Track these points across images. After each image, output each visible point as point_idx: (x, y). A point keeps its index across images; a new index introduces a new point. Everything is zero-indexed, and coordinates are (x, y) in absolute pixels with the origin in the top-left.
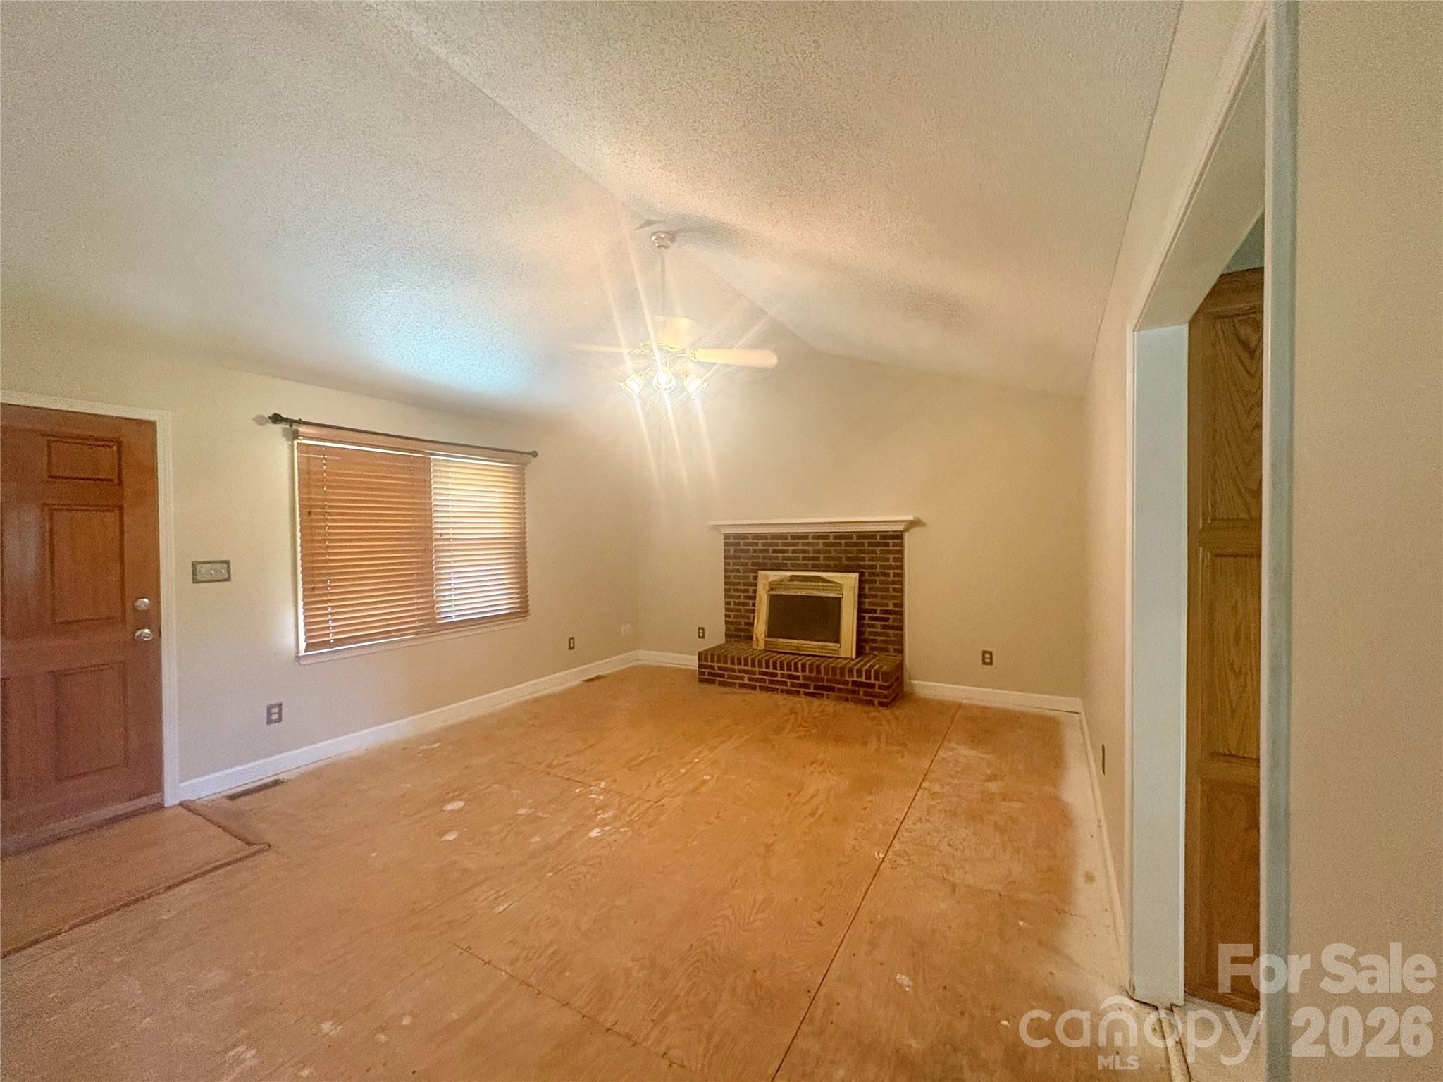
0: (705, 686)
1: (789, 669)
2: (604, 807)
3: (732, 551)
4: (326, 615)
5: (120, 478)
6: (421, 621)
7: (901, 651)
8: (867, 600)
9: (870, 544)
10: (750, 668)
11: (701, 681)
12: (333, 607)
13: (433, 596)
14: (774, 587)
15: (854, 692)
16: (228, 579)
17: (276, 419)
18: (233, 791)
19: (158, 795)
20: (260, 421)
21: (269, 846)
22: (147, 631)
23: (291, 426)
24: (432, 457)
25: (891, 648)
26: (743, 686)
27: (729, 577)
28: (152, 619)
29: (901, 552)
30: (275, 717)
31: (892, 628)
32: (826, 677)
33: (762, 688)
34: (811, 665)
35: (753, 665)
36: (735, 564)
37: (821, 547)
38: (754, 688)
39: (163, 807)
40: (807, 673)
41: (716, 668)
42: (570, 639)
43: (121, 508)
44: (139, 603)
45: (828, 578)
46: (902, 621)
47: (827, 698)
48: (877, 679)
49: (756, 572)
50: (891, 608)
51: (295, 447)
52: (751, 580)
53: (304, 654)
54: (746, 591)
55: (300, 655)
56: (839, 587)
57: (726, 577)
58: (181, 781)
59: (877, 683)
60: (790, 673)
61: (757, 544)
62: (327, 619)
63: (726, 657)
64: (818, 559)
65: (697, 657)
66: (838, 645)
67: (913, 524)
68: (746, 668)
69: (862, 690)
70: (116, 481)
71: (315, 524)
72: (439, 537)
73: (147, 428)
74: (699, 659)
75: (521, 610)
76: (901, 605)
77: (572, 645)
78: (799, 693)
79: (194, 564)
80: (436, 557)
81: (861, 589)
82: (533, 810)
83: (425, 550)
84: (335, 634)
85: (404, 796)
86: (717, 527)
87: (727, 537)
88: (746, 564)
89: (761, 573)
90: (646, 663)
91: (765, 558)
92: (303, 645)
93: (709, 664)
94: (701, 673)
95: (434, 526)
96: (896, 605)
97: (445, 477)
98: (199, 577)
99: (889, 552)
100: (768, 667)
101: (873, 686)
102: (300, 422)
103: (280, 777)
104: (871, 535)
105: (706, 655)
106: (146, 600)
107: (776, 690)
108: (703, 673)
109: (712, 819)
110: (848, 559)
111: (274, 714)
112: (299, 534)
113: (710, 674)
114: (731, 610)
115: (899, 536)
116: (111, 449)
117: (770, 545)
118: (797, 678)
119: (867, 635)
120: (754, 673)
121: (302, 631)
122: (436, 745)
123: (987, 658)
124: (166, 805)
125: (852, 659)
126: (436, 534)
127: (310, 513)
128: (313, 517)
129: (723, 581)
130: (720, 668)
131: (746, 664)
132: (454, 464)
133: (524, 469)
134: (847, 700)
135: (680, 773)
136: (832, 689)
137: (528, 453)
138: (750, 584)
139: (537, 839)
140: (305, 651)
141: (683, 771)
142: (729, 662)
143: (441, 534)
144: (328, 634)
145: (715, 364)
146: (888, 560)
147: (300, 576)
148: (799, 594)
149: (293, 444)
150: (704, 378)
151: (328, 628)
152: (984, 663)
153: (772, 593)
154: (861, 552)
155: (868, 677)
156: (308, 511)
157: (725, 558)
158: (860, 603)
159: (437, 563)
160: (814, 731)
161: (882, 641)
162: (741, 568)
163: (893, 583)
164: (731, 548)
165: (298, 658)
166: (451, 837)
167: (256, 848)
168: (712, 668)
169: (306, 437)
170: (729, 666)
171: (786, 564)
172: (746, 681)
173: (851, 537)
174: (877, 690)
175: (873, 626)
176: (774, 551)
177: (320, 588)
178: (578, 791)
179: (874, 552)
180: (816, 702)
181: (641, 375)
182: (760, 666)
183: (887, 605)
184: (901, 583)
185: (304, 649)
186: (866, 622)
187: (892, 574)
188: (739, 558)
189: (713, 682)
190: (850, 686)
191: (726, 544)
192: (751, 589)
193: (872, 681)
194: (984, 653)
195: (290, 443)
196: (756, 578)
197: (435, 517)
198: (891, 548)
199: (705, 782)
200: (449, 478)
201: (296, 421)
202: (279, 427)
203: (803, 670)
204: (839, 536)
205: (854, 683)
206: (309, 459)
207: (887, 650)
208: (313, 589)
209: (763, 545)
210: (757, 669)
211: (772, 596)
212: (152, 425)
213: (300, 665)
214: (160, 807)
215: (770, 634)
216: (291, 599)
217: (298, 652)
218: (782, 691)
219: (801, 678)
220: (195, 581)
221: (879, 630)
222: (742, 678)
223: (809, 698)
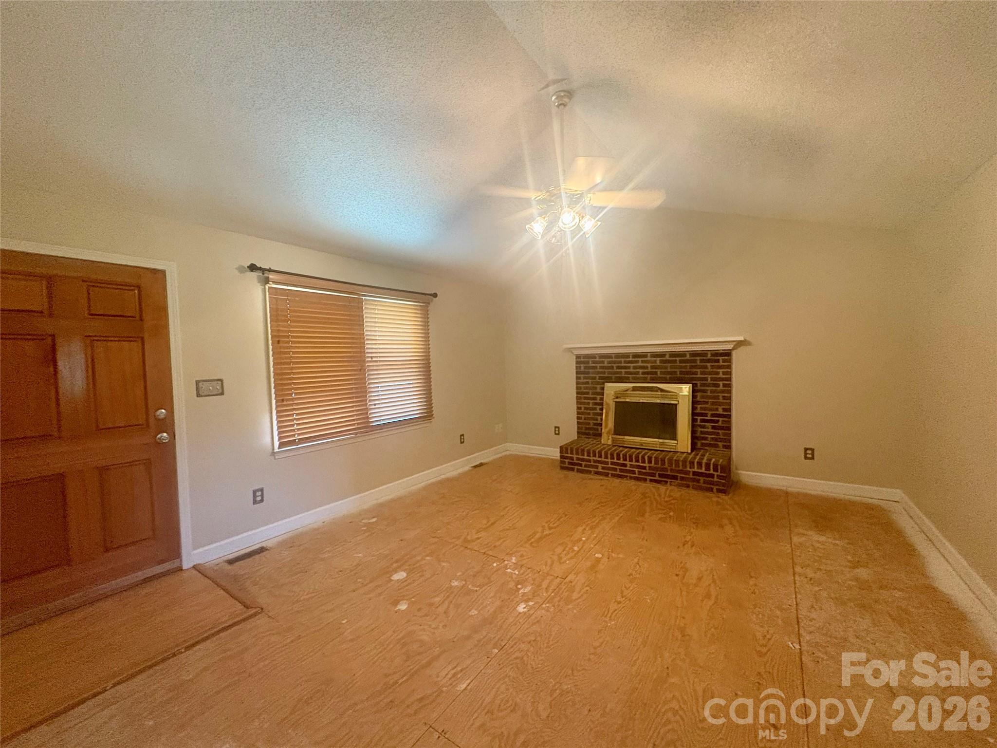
0: (566, 472)
1: (637, 461)
2: (520, 582)
3: (582, 368)
4: (292, 420)
5: (141, 316)
6: (358, 424)
7: (728, 447)
8: (699, 406)
9: (702, 361)
10: (603, 459)
11: (562, 468)
12: (297, 414)
13: (367, 404)
14: (619, 395)
15: (693, 480)
16: (222, 394)
17: (253, 268)
18: (231, 557)
19: (178, 560)
20: (241, 270)
21: (262, 609)
22: (165, 434)
23: (263, 274)
24: (364, 298)
25: (720, 444)
26: (597, 473)
27: (581, 388)
28: (168, 425)
29: (729, 367)
30: (259, 499)
31: (722, 428)
32: (669, 468)
33: (613, 476)
34: (656, 458)
35: (606, 457)
36: (585, 378)
37: (658, 363)
38: (607, 475)
39: (182, 570)
40: (653, 464)
41: (575, 459)
42: (461, 436)
43: (142, 338)
44: (158, 413)
45: (664, 388)
46: (729, 422)
47: (671, 485)
48: (715, 470)
49: (603, 383)
50: (721, 411)
51: (267, 290)
52: (598, 390)
53: (278, 450)
54: (595, 399)
55: (275, 451)
56: (675, 396)
57: (577, 388)
58: (195, 549)
59: (716, 474)
60: (638, 464)
61: (603, 362)
62: (293, 423)
63: (583, 450)
64: (656, 373)
65: (559, 450)
66: (676, 442)
67: (739, 344)
68: (600, 459)
69: (702, 479)
70: (138, 318)
71: (282, 350)
72: (370, 359)
73: (159, 275)
74: (560, 452)
75: (428, 415)
76: (729, 410)
77: (462, 440)
78: (645, 480)
79: (197, 382)
80: (368, 375)
81: (694, 397)
82: (464, 583)
83: (360, 370)
84: (299, 434)
85: (358, 565)
86: (570, 350)
87: (578, 357)
88: (595, 378)
89: (608, 385)
90: (514, 453)
91: (609, 373)
92: (277, 444)
93: (569, 455)
94: (562, 462)
95: (367, 351)
96: (724, 410)
97: (374, 313)
98: (201, 393)
99: (720, 367)
100: (618, 459)
101: (712, 476)
102: (270, 270)
103: (264, 545)
104: (703, 354)
105: (567, 449)
106: (163, 411)
107: (626, 477)
108: (564, 463)
109: (619, 599)
110: (681, 373)
111: (258, 496)
112: (271, 359)
113: (570, 463)
114: (582, 413)
115: (728, 354)
116: (133, 292)
117: (615, 362)
118: (645, 468)
119: (698, 434)
120: (607, 463)
121: (276, 433)
122: (374, 520)
123: (809, 454)
124: (184, 569)
125: (690, 454)
126: (368, 357)
127: (279, 342)
128: (281, 345)
129: (575, 391)
130: (578, 459)
131: (600, 456)
132: (379, 304)
133: (428, 307)
134: (688, 486)
135: (574, 551)
136: (675, 478)
137: (430, 295)
138: (598, 394)
139: (474, 612)
140: (279, 449)
141: (576, 548)
142: (586, 454)
143: (372, 357)
144: (294, 435)
145: (604, 208)
146: (718, 373)
147: (273, 391)
148: (641, 401)
149: (265, 288)
150: (597, 219)
151: (294, 430)
152: (806, 458)
153: (617, 400)
154: (695, 367)
155: (708, 468)
156: (277, 341)
157: (577, 373)
158: (694, 408)
159: (369, 379)
160: (672, 514)
161: (712, 439)
162: (590, 381)
163: (723, 392)
164: (582, 365)
165: (273, 453)
166: (403, 606)
167: (253, 611)
168: (572, 458)
169: (275, 282)
170: (586, 457)
171: (629, 377)
172: (600, 470)
173: (685, 355)
174: (716, 479)
175: (704, 427)
176: (618, 367)
177: (287, 400)
178: (495, 565)
179: (706, 367)
180: (662, 488)
181: (544, 218)
182: (631, 460)
183: (717, 409)
184: (730, 392)
185: (277, 447)
186: (698, 423)
187: (721, 385)
188: (588, 373)
189: (573, 470)
190: (691, 476)
191: (577, 363)
192: (598, 397)
193: (712, 472)
194: (806, 449)
195: (263, 287)
196: (603, 389)
197: (367, 344)
198: (721, 363)
199: (598, 560)
200: (376, 314)
201: (266, 270)
202: (255, 275)
203: (650, 462)
204: (673, 354)
205: (694, 473)
206: (277, 299)
207: (716, 446)
208: (283, 400)
209: (609, 363)
210: (609, 460)
211: (616, 402)
212: (163, 272)
213: (275, 459)
214: (180, 569)
215: (616, 432)
216: (267, 408)
217: (273, 450)
218: (631, 478)
219: (647, 468)
220: (198, 395)
221: (710, 430)
222: (597, 467)
223: (655, 484)
